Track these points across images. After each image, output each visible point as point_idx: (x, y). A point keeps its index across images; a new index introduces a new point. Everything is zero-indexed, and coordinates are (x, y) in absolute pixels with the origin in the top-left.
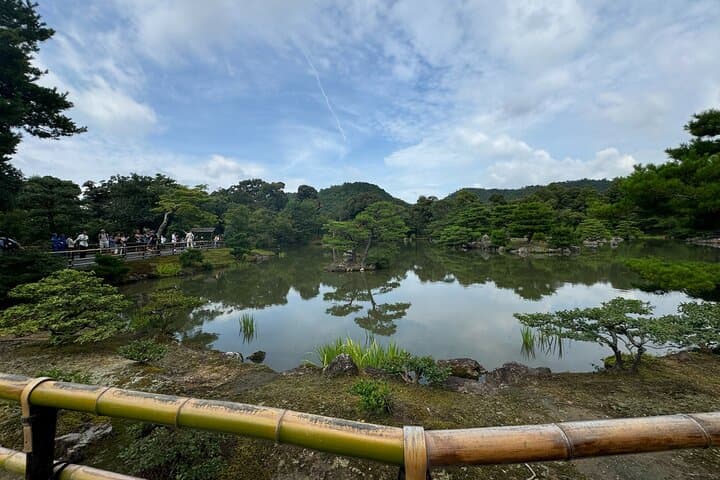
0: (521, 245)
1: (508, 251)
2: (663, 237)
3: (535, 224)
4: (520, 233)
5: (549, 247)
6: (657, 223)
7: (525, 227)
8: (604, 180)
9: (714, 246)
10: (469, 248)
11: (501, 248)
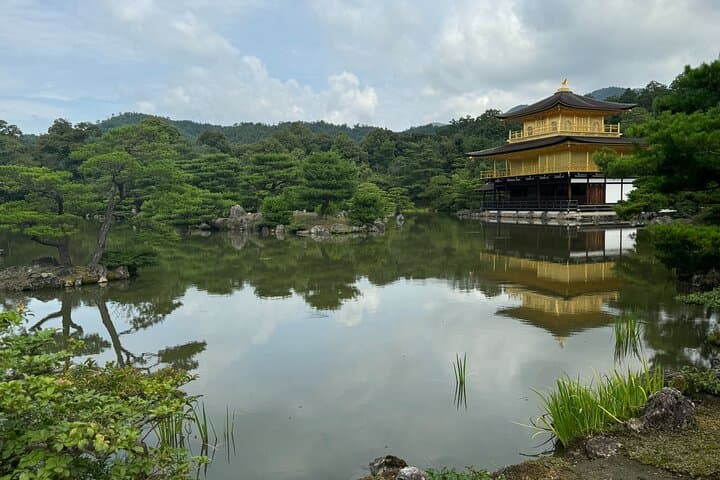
0: (311, 222)
1: (294, 232)
2: (427, 210)
3: (333, 187)
4: (309, 202)
5: (351, 224)
6: (422, 191)
7: (321, 192)
8: (344, 126)
9: (486, 219)
10: (214, 229)
11: (280, 227)
